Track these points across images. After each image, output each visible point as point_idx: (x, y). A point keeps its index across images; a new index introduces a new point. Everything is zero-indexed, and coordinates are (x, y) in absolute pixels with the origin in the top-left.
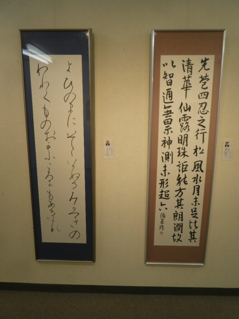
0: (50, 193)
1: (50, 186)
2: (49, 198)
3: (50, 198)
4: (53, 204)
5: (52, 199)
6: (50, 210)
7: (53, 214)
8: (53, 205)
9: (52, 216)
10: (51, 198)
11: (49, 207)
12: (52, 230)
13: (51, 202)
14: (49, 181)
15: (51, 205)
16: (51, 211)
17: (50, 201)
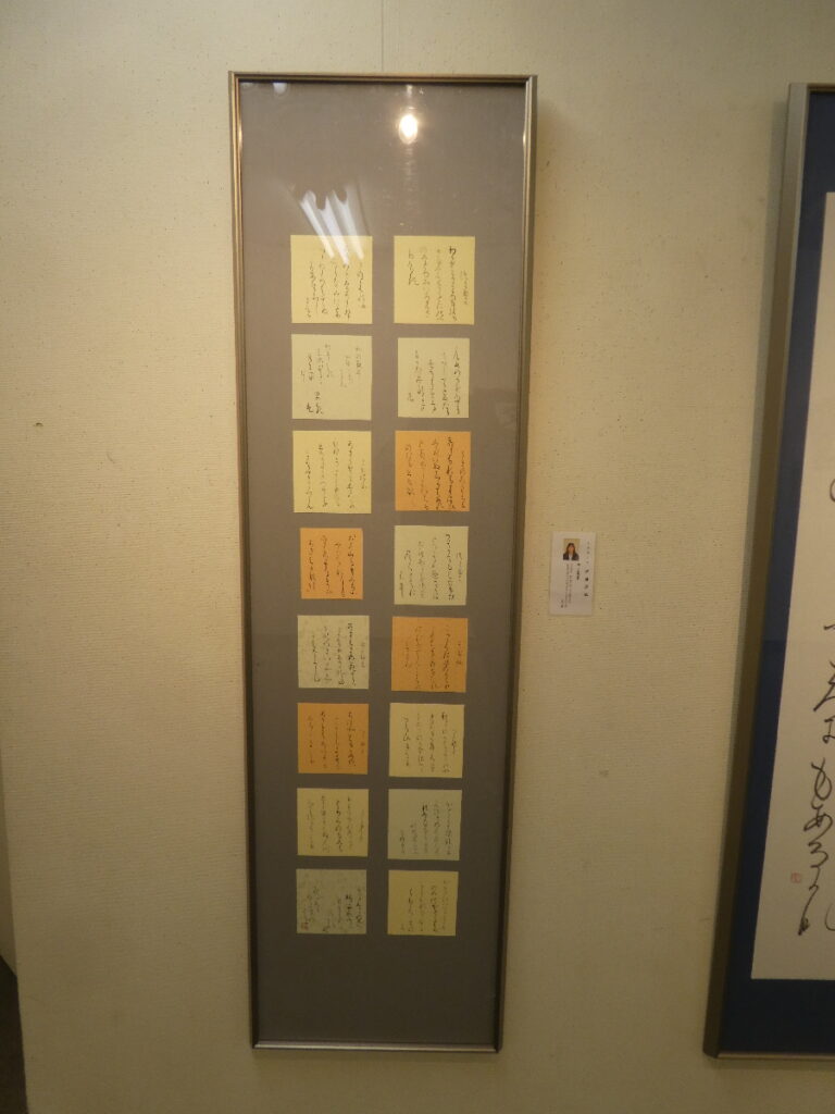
0: (821, 770)
1: (826, 742)
2: (816, 791)
3: (820, 792)
4: (825, 818)
5: (827, 797)
6: (810, 844)
7: (819, 857)
8: (826, 821)
9: (813, 866)
10: (823, 792)
11: (808, 832)
12: (803, 927)
13: (818, 809)
14: (826, 721)
15: (818, 821)
16: (814, 846)
17: (817, 803)
